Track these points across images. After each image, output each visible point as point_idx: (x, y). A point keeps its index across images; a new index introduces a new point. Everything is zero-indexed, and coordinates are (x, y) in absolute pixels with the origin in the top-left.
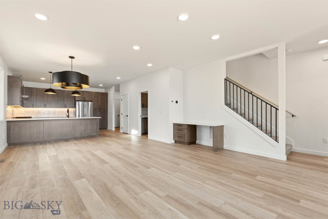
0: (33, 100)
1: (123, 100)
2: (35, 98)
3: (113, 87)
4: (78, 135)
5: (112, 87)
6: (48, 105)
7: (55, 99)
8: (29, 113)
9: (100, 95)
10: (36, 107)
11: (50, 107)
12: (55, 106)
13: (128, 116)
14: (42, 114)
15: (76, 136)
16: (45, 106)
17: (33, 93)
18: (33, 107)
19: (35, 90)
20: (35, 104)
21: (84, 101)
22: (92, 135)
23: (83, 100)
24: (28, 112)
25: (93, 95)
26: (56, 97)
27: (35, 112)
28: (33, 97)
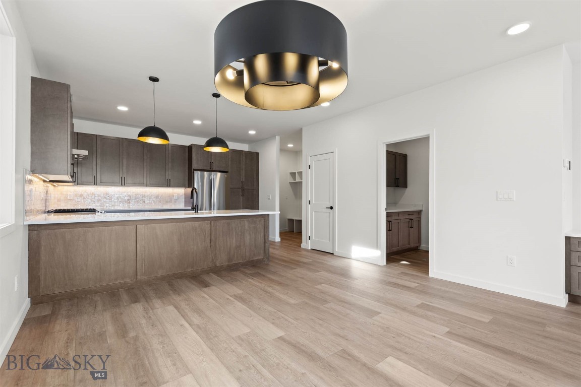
0: (95, 167)
1: (313, 167)
2: (99, 161)
3: (278, 138)
4: (222, 260)
5: (273, 137)
6: (129, 180)
7: (145, 164)
8: (84, 198)
9: (244, 157)
10: (102, 183)
11: (135, 184)
12: (145, 182)
13: (336, 208)
14: (115, 202)
15: (218, 265)
16: (123, 183)
17: (95, 149)
18: (95, 184)
19: (99, 142)
20: (98, 177)
21: (211, 170)
22: (255, 259)
23: (209, 168)
24: (81, 196)
25: (230, 157)
26: (148, 160)
27: (99, 196)
28: (95, 159)
